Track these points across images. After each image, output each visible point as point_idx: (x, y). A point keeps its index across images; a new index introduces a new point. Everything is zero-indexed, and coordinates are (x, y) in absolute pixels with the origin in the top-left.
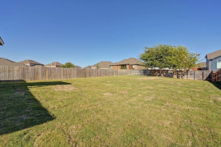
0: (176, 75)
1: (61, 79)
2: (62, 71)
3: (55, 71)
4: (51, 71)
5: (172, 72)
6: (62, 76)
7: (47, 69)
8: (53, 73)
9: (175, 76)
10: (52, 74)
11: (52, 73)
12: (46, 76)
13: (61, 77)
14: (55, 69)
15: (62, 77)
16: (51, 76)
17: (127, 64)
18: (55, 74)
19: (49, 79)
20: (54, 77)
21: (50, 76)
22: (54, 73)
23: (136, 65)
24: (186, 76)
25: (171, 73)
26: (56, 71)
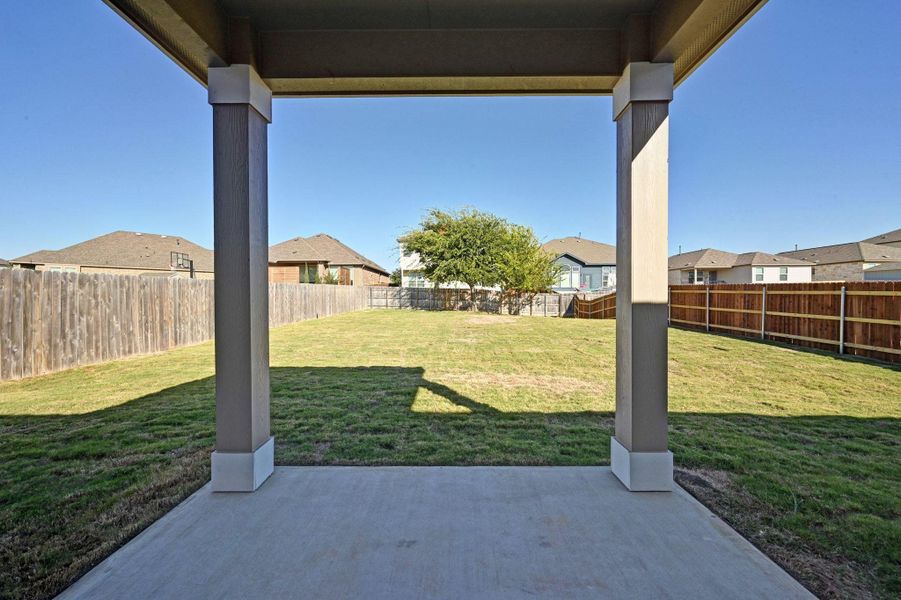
0: (507, 306)
1: (134, 355)
2: (136, 294)
3: (93, 301)
4: (64, 299)
5: (498, 298)
6: (137, 331)
7: (37, 288)
8: (81, 314)
9: (505, 310)
10: (72, 326)
11: (72, 315)
12: (34, 345)
13: (130, 341)
14: (96, 286)
15: (138, 337)
16: (69, 337)
17: (321, 262)
18: (97, 321)
19: (56, 365)
20: (89, 347)
21: (64, 336)
22: (89, 314)
23: (360, 266)
24: (528, 307)
25: (494, 301)
26: (100, 299)
